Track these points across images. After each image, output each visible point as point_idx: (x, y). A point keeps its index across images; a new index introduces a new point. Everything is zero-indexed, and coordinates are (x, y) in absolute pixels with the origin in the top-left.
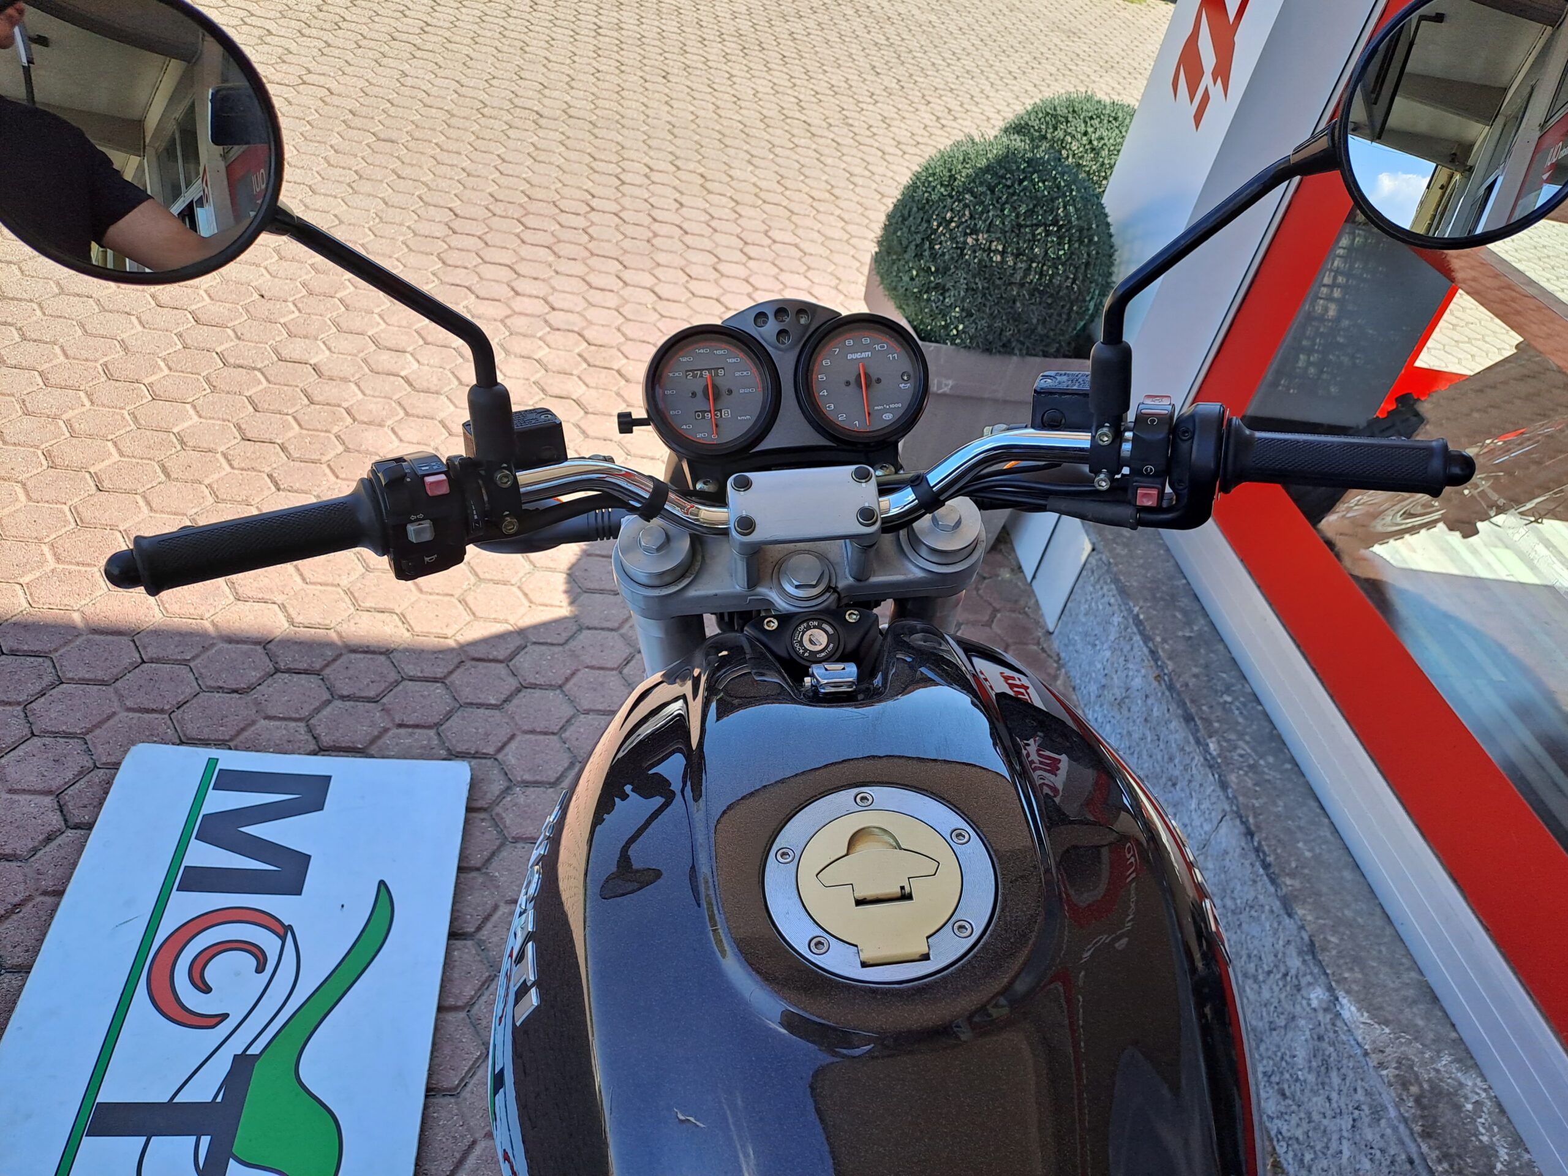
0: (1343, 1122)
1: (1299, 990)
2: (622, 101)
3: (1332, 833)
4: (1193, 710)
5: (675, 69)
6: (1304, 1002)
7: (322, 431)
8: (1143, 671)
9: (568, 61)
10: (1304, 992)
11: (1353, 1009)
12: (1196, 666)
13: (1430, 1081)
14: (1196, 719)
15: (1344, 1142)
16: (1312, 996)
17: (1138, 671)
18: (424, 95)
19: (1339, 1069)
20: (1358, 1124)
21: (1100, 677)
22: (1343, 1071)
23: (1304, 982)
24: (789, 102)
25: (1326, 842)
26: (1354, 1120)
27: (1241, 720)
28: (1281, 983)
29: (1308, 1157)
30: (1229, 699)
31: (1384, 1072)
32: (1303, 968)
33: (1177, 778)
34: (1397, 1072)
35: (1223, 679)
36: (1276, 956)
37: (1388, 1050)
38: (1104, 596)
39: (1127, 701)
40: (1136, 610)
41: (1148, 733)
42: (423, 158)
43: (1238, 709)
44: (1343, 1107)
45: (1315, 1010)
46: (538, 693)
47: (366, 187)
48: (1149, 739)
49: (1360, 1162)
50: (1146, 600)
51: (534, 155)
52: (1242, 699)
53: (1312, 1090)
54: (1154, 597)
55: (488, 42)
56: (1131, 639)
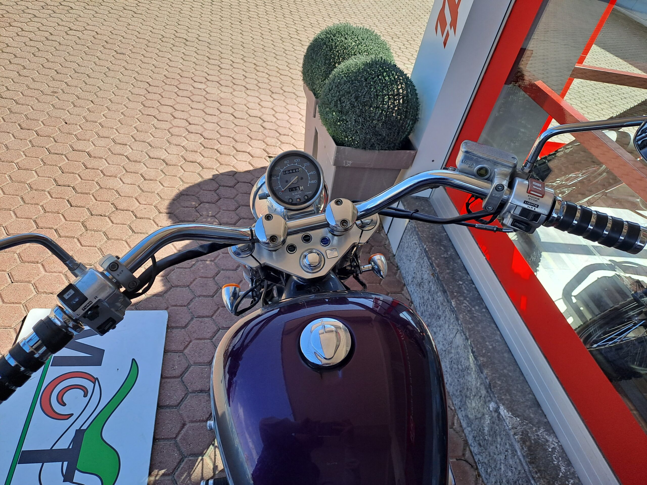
0: (501, 457)
1: (485, 403)
2: (221, 33)
3: (501, 338)
4: (446, 288)
5: (245, 18)
6: (487, 408)
7: (90, 180)
8: (428, 271)
9: (199, 16)
10: (487, 404)
11: (505, 411)
12: (448, 269)
13: (534, 440)
14: (447, 292)
15: (502, 465)
16: (490, 406)
17: (426, 272)
18: (137, 33)
19: (500, 435)
20: (507, 458)
21: (413, 274)
22: (502, 436)
23: (487, 400)
24: (292, 31)
25: (498, 341)
26: (505, 456)
27: (465, 291)
28: (479, 400)
29: (489, 470)
30: (461, 283)
31: (516, 437)
32: (487, 394)
33: (440, 315)
34: (521, 437)
35: (459, 274)
36: (477, 389)
37: (518, 428)
38: (413, 240)
39: (422, 283)
40: (425, 246)
41: (430, 297)
42: (136, 61)
43: (465, 287)
44: (502, 450)
45: (491, 411)
46: (179, 289)
47: (111, 74)
48: (430, 300)
49: (507, 473)
50: (429, 242)
51: (184, 58)
52: (466, 283)
53: (490, 444)
54: (432, 241)
55: (165, 9)
56: (423, 258)
